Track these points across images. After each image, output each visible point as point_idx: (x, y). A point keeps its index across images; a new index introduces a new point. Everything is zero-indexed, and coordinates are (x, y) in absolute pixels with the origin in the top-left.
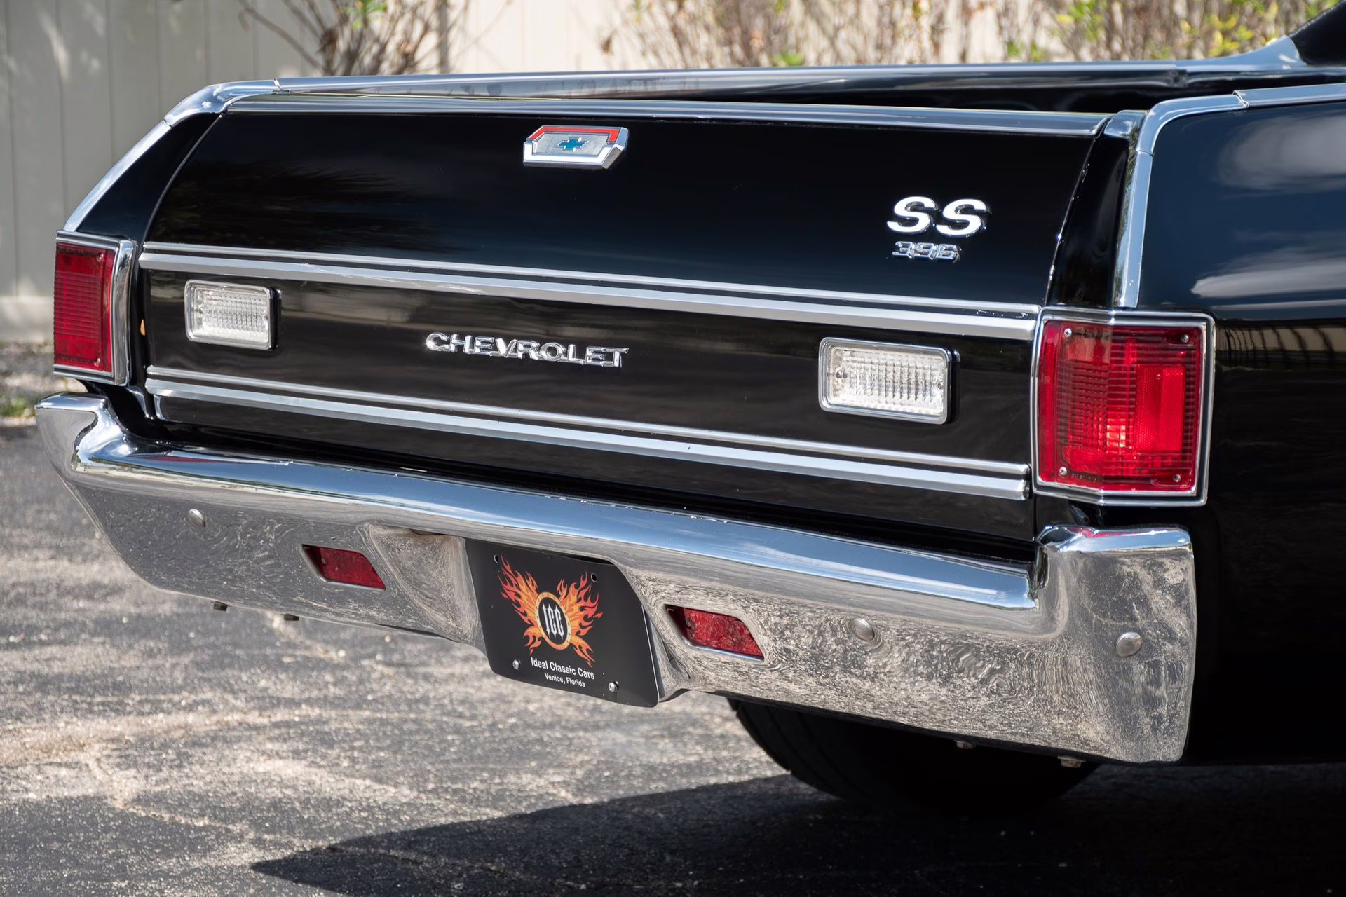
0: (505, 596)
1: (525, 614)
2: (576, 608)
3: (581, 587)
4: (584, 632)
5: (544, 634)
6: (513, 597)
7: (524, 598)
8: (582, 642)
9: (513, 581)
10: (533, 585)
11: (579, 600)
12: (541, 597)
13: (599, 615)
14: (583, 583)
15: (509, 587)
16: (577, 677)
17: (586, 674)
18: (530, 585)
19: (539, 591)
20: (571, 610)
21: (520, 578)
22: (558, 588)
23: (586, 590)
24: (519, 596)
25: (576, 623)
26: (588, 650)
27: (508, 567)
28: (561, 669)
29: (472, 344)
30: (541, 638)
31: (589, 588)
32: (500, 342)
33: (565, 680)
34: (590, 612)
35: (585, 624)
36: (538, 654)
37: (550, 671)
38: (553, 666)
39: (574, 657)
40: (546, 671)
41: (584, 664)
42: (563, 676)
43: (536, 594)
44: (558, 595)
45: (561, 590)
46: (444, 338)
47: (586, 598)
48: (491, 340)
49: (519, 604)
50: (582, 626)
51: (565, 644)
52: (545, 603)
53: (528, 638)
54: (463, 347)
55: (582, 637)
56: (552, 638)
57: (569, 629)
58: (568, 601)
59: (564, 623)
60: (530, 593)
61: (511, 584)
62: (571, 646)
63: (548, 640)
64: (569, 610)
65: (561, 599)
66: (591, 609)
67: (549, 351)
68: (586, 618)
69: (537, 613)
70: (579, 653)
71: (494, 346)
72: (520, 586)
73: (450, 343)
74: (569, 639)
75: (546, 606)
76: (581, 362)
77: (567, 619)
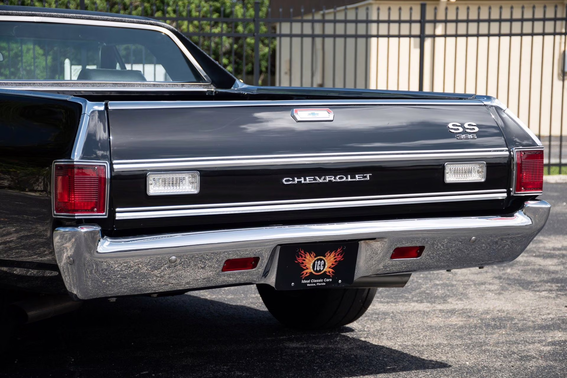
0: (296, 262)
1: (305, 266)
2: (332, 259)
3: (338, 251)
4: (333, 266)
5: (312, 271)
6: (300, 261)
7: (307, 260)
8: (330, 270)
9: (303, 256)
10: (313, 255)
11: (334, 256)
12: (316, 259)
13: (342, 259)
14: (339, 250)
15: (300, 258)
16: (323, 282)
17: (328, 280)
19: (316, 257)
20: (330, 260)
21: (308, 254)
22: (326, 254)
24: (304, 260)
25: (330, 264)
26: (332, 272)
27: (303, 252)
28: (315, 281)
29: (305, 180)
30: (311, 273)
31: (341, 252)
32: (317, 178)
33: (316, 284)
34: (338, 259)
36: (307, 278)
37: (311, 283)
38: (312, 281)
39: (324, 275)
40: (308, 283)
41: (328, 277)
42: (316, 283)
43: (314, 258)
44: (325, 256)
45: (327, 254)
46: (291, 179)
47: (338, 255)
48: (313, 177)
49: (303, 263)
50: (332, 264)
51: (323, 272)
52: (318, 260)
53: (303, 274)
54: (301, 181)
55: (331, 268)
56: (317, 271)
57: (326, 267)
58: (329, 258)
59: (324, 265)
60: (311, 259)
61: (302, 257)
62: (325, 272)
63: (314, 273)
64: (329, 261)
65: (326, 258)
66: (339, 258)
67: (339, 178)
68: (335, 262)
69: (312, 264)
70: (328, 274)
71: (315, 179)
72: (307, 257)
73: (294, 180)
74: (324, 270)
75: (318, 261)
76: (354, 180)
77: (326, 263)
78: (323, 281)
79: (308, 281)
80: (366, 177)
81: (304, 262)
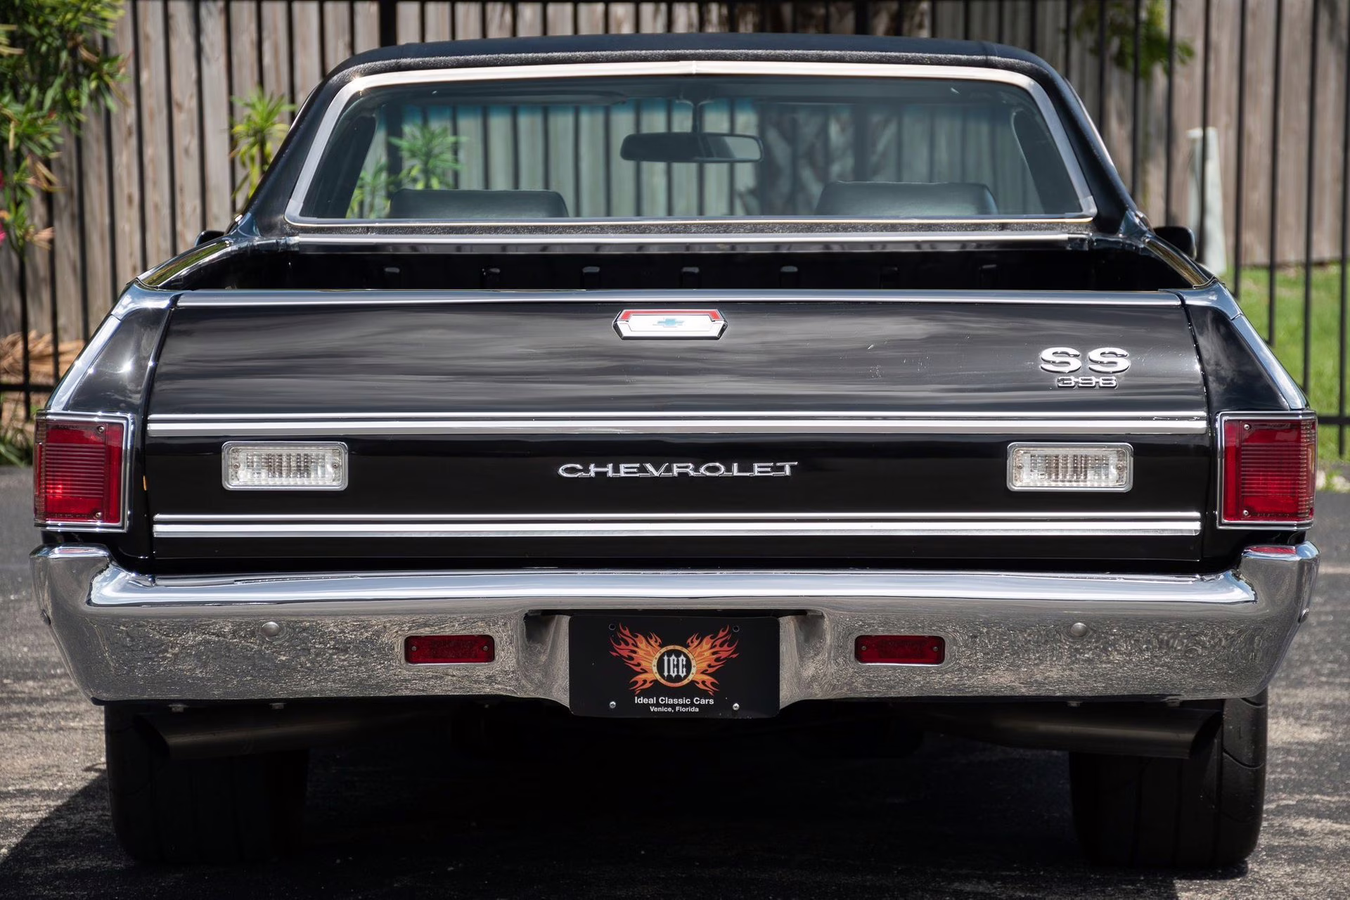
0: (614, 654)
1: (639, 665)
2: (707, 654)
3: (719, 637)
4: (711, 670)
5: (658, 677)
6: (625, 653)
7: (641, 652)
8: (706, 678)
9: (630, 641)
10: (656, 641)
11: (712, 647)
12: (664, 650)
13: (734, 656)
14: (721, 634)
15: (623, 646)
16: (692, 705)
17: (703, 702)
18: (652, 643)
19: (661, 646)
20: (700, 654)
21: (641, 637)
22: (689, 641)
23: (724, 639)
24: (635, 652)
25: (704, 665)
26: (712, 684)
27: (627, 632)
28: (671, 701)
29: (616, 470)
30: (656, 681)
31: (729, 637)
32: (649, 467)
33: (674, 709)
34: (723, 655)
35: (714, 663)
36: (645, 693)
37: (658, 705)
38: (662, 700)
39: (692, 690)
40: (652, 705)
41: (704, 694)
42: (673, 706)
43: (658, 648)
44: (687, 646)
45: (692, 642)
46: (579, 466)
47: (721, 645)
48: (638, 465)
49: (632, 658)
50: (709, 666)
51: (686, 682)
52: (669, 653)
53: (636, 682)
54: (605, 473)
55: (709, 674)
56: (669, 678)
57: (694, 670)
58: (699, 650)
59: (688, 666)
60: (650, 649)
61: (627, 644)
62: (693, 682)
63: (663, 681)
64: (698, 656)
65: (690, 649)
66: (725, 652)
67: (708, 469)
68: (717, 660)
69: (655, 662)
70: (701, 686)
71: (642, 469)
72: (639, 644)
73: (587, 470)
74: (691, 677)
75: (669, 656)
76: (748, 474)
77: (693, 663)
78: (692, 701)
79: (652, 701)
80: (782, 468)
81: (634, 655)
